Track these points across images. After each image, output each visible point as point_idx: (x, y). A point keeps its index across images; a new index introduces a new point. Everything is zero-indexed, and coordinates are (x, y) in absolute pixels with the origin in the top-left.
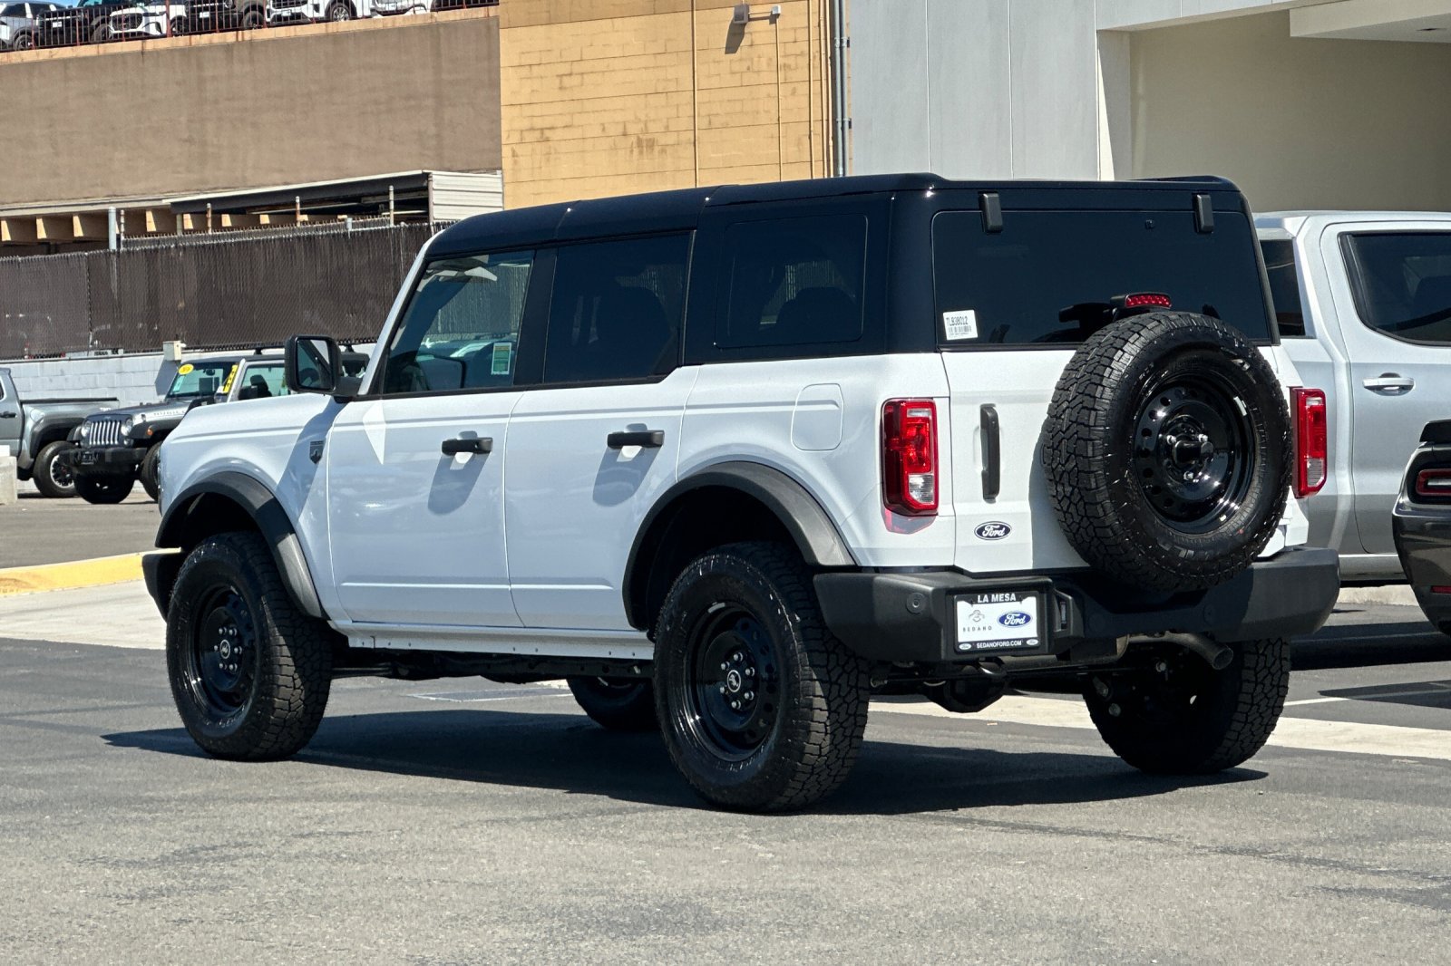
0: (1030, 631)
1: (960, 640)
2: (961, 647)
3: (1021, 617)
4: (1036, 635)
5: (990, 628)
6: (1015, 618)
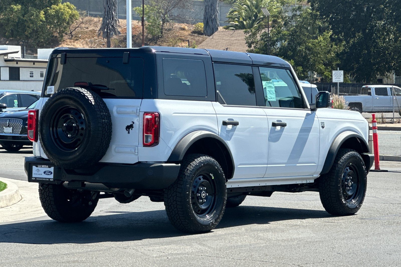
0: (52, 176)
1: (33, 176)
2: (32, 178)
3: (49, 172)
4: (53, 178)
5: (41, 174)
6: (48, 172)
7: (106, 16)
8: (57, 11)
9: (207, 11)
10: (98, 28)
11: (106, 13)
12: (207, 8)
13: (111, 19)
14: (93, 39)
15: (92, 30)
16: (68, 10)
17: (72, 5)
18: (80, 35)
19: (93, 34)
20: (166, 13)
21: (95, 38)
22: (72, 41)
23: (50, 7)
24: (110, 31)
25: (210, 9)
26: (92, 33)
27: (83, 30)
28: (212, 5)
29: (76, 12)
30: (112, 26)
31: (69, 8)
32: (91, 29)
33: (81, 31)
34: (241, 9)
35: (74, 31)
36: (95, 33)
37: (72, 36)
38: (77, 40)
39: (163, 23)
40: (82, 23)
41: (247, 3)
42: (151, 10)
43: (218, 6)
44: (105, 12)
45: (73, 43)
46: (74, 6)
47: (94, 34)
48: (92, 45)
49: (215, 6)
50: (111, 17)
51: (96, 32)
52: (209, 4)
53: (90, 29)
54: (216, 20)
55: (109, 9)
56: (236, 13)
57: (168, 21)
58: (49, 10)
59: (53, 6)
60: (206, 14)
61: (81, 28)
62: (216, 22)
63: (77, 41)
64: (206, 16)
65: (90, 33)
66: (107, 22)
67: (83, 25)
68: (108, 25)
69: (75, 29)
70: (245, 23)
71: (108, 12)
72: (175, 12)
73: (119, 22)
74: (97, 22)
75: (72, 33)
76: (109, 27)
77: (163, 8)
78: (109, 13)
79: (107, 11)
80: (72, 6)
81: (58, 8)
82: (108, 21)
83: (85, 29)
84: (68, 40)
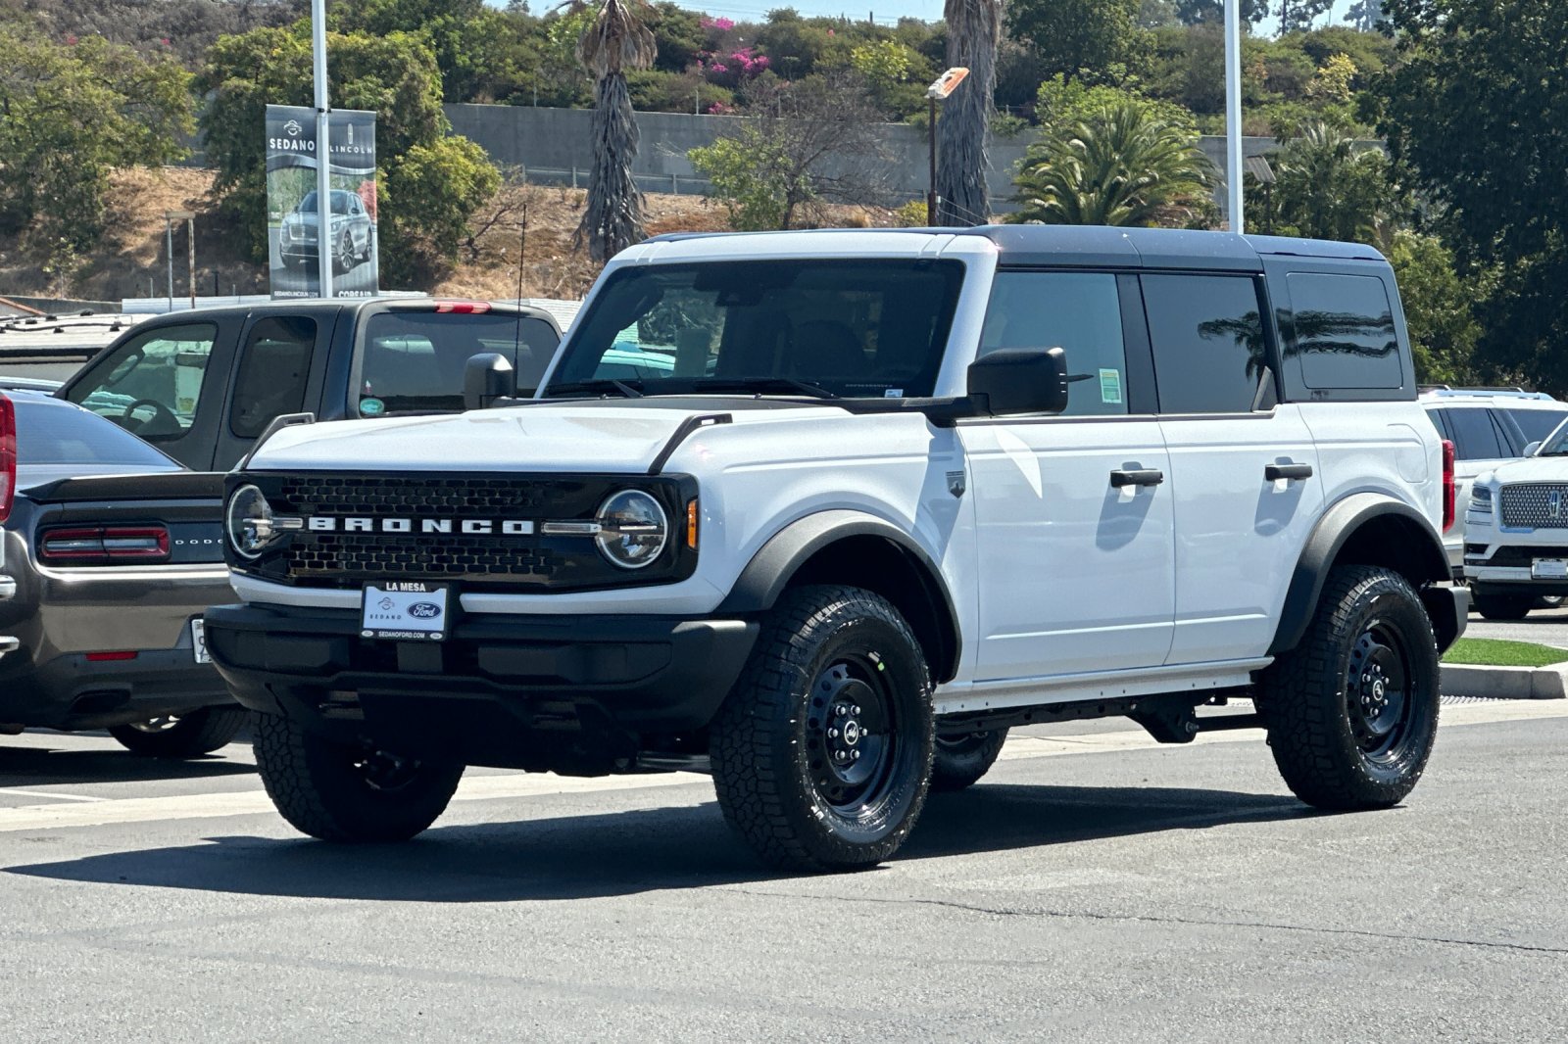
7: (601, 183)
8: (427, 168)
9: (949, 161)
10: (560, 222)
11: (602, 173)
12: (950, 151)
13: (617, 194)
14: (548, 261)
15: (541, 230)
16: (467, 162)
17: (475, 145)
18: (503, 250)
19: (547, 245)
20: (799, 169)
21: (555, 258)
22: (478, 269)
23: (404, 155)
24: (615, 233)
25: (959, 155)
26: (543, 242)
27: (510, 232)
28: (965, 140)
29: (489, 169)
30: (624, 218)
31: (466, 156)
32: (538, 228)
33: (507, 236)
34: (1062, 153)
35: (482, 237)
36: (552, 243)
37: (476, 253)
38: (493, 266)
39: (791, 204)
40: (508, 207)
41: (1083, 132)
42: (751, 159)
43: (988, 145)
44: (596, 169)
45: (481, 279)
46: (480, 149)
47: (552, 246)
48: (549, 284)
49: (976, 144)
50: (617, 185)
51: (555, 240)
52: (958, 137)
53: (533, 228)
54: (981, 192)
55: (613, 156)
56: (1046, 167)
57: (807, 198)
58: (401, 164)
59: (416, 150)
60: (945, 175)
61: (505, 225)
62: (983, 201)
63: (493, 271)
64: (945, 179)
65: (537, 241)
66: (605, 202)
67: (509, 216)
68: (609, 214)
69: (484, 230)
70: (1082, 201)
71: (606, 168)
72: (833, 165)
73: (645, 202)
74: (556, 203)
75: (476, 242)
76: (614, 222)
77: (790, 154)
78: (610, 173)
79: (603, 165)
80: (476, 149)
81: (430, 155)
82: (608, 202)
83: (515, 226)
84: (464, 268)
